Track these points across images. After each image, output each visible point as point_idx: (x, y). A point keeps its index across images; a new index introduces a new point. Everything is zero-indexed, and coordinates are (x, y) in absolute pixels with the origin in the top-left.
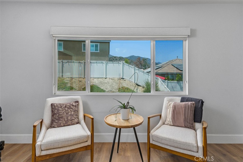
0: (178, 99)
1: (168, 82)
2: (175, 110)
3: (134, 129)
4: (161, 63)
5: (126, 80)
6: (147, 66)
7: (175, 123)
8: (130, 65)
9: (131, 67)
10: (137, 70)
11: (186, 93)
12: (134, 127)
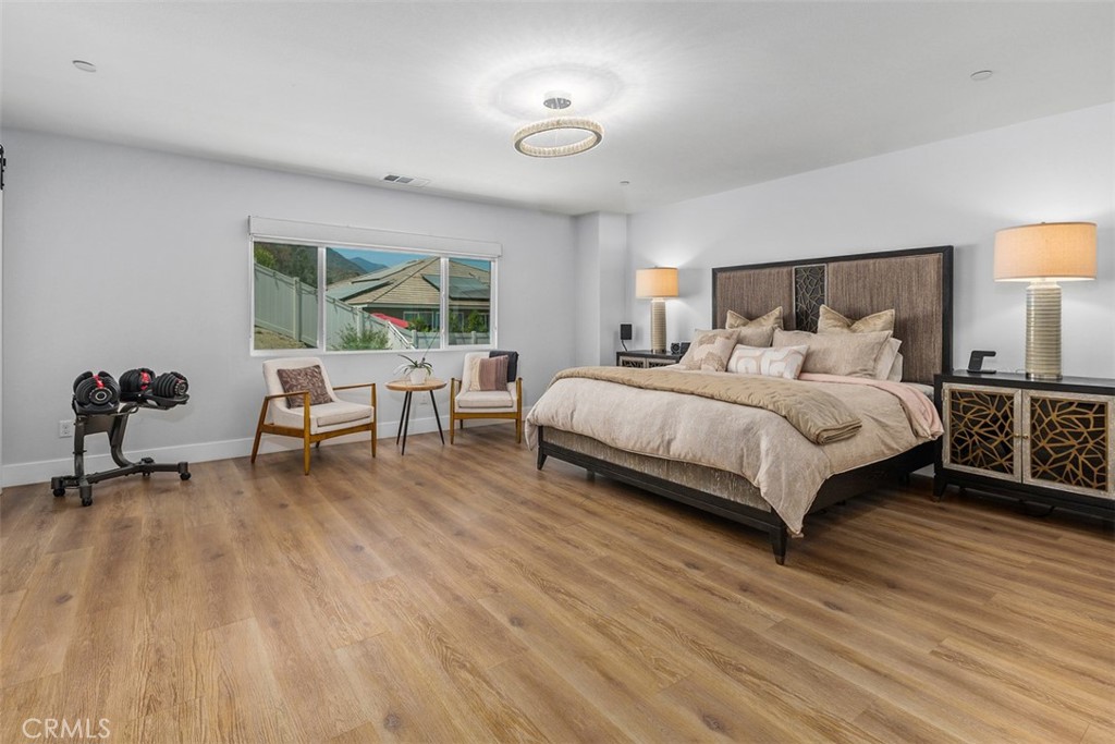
0: (486, 355)
1: (418, 338)
2: (484, 366)
3: (431, 392)
4: (384, 267)
5: (262, 330)
6: (306, 271)
7: (484, 387)
8: (280, 275)
9: (286, 283)
10: (310, 293)
11: (494, 345)
12: (431, 390)
